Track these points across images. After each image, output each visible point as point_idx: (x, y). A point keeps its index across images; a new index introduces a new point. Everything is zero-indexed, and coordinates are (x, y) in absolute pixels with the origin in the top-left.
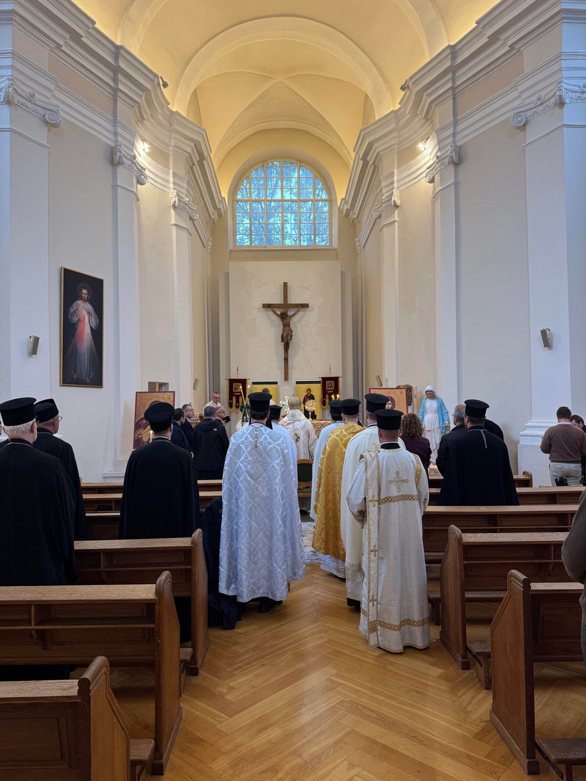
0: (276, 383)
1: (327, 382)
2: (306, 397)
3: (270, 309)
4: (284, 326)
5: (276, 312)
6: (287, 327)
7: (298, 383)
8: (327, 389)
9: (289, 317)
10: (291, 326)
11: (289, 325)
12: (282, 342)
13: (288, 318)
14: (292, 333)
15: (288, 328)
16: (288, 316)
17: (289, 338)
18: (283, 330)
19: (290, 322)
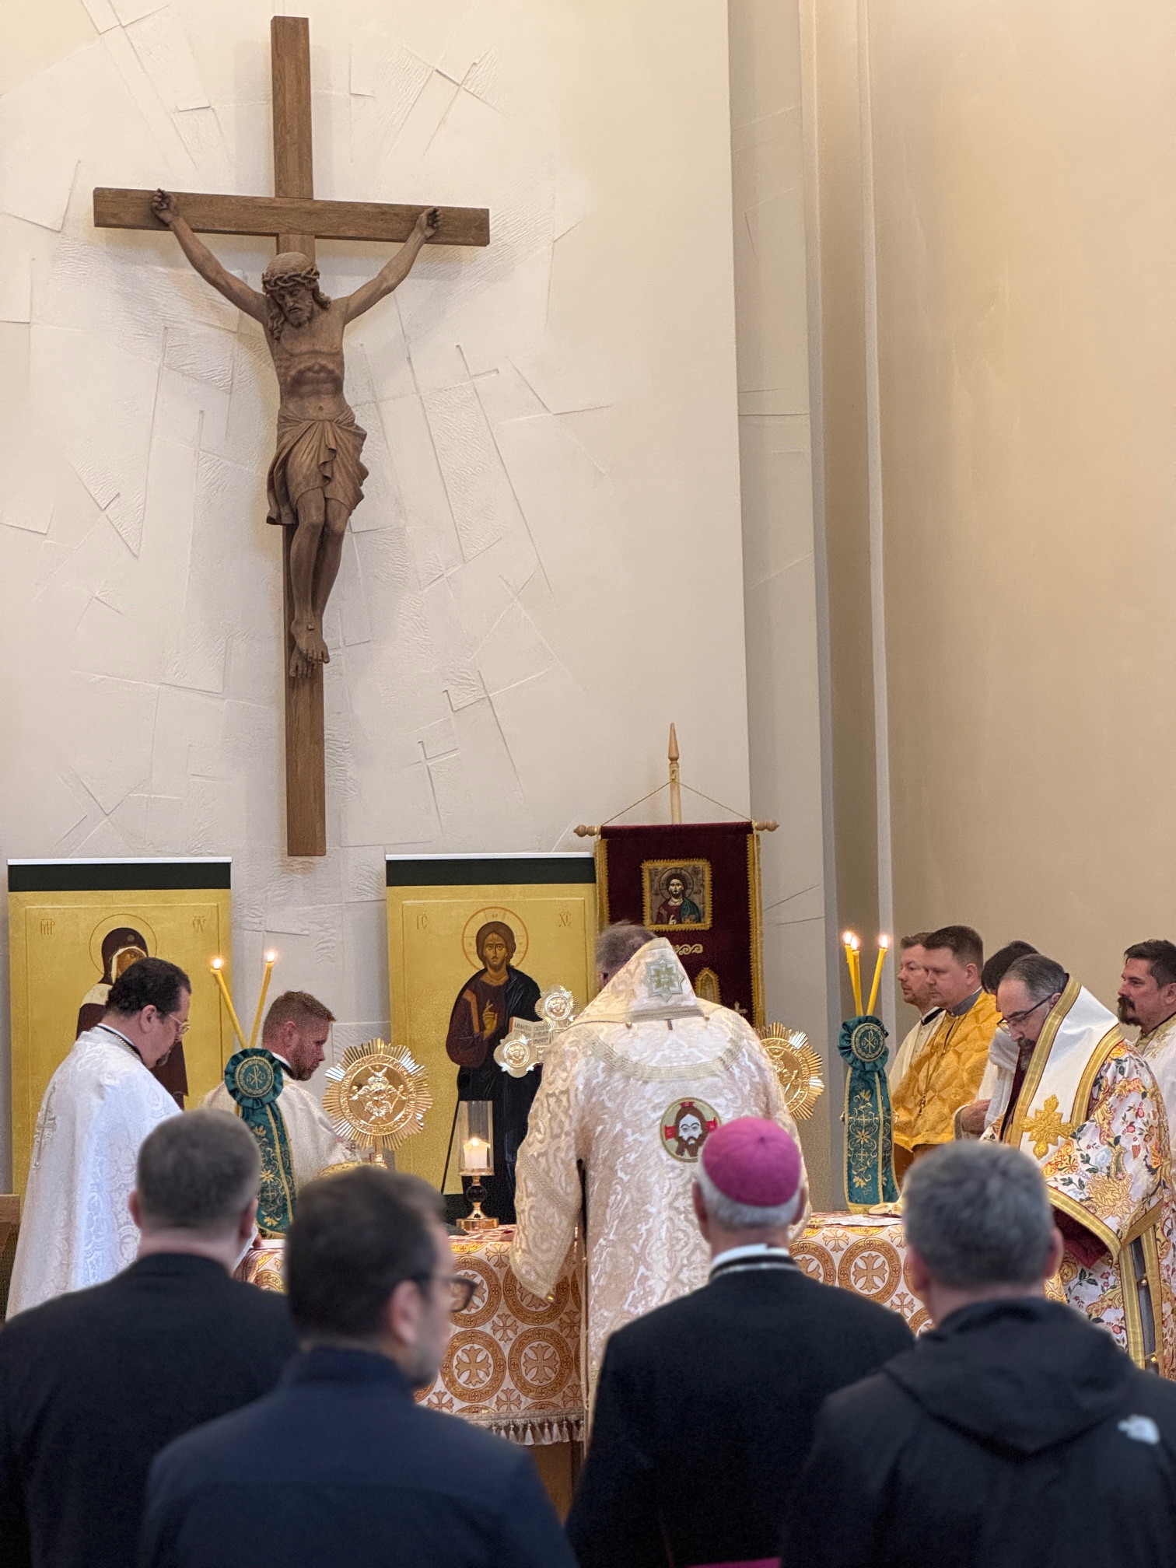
0: (215, 876)
1: (654, 869)
2: (469, 996)
3: (169, 236)
4: (293, 387)
5: (219, 270)
6: (318, 393)
7: (401, 873)
9: (335, 314)
10: (349, 395)
11: (336, 383)
12: (271, 521)
13: (323, 318)
14: (358, 449)
15: (328, 404)
16: (324, 304)
17: (339, 490)
18: (284, 421)
19: (338, 355)
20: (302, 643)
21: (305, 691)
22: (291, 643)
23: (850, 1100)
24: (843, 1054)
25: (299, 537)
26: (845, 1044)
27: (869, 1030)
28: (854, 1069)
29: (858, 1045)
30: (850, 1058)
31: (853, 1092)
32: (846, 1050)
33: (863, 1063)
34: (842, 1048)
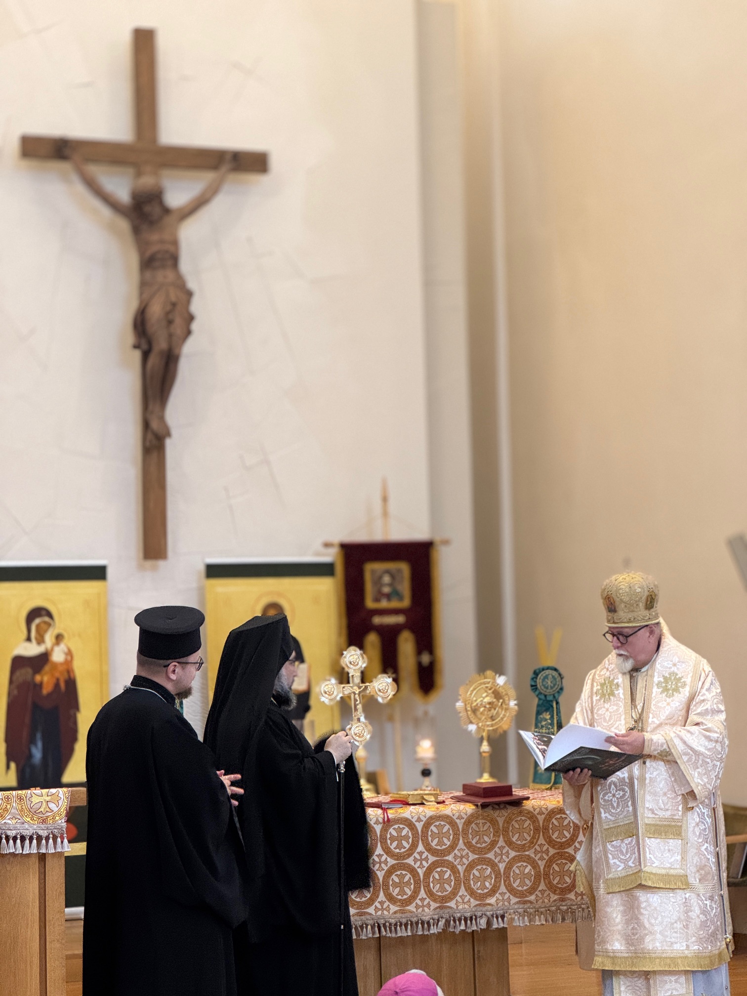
0: (97, 573)
1: (372, 568)
3: (66, 163)
4: (148, 263)
6: (163, 267)
7: (215, 571)
8: (370, 604)
9: (173, 216)
11: (175, 261)
12: (134, 347)
13: (166, 219)
14: (189, 302)
15: (170, 275)
16: (167, 211)
17: (178, 328)
19: (175, 243)
20: (154, 425)
21: (154, 455)
22: (146, 425)
23: (537, 718)
24: (533, 690)
25: (153, 360)
26: (533, 684)
27: (549, 675)
28: (540, 699)
29: (541, 684)
30: (537, 692)
31: (538, 713)
32: (534, 687)
33: (545, 696)
34: (532, 686)
